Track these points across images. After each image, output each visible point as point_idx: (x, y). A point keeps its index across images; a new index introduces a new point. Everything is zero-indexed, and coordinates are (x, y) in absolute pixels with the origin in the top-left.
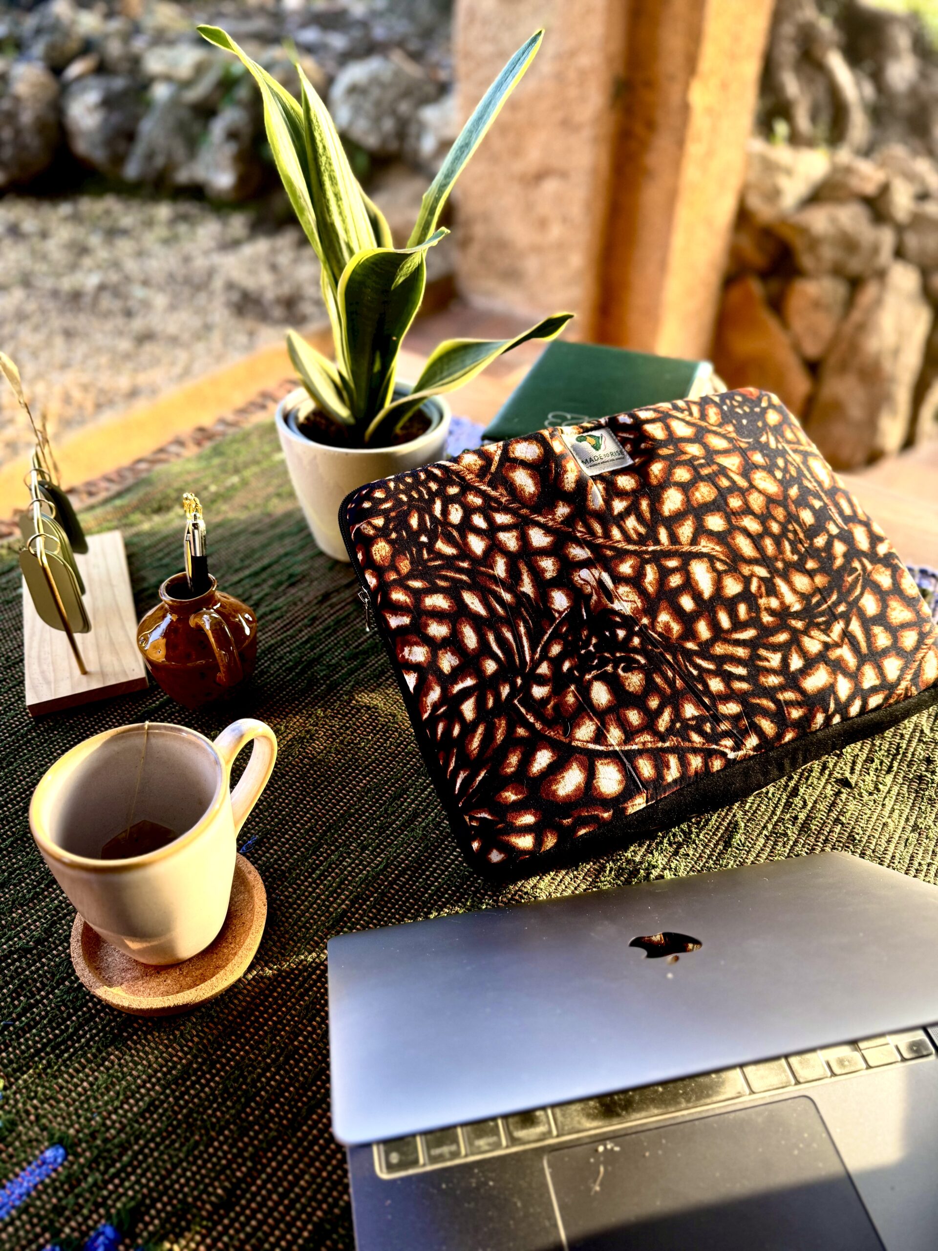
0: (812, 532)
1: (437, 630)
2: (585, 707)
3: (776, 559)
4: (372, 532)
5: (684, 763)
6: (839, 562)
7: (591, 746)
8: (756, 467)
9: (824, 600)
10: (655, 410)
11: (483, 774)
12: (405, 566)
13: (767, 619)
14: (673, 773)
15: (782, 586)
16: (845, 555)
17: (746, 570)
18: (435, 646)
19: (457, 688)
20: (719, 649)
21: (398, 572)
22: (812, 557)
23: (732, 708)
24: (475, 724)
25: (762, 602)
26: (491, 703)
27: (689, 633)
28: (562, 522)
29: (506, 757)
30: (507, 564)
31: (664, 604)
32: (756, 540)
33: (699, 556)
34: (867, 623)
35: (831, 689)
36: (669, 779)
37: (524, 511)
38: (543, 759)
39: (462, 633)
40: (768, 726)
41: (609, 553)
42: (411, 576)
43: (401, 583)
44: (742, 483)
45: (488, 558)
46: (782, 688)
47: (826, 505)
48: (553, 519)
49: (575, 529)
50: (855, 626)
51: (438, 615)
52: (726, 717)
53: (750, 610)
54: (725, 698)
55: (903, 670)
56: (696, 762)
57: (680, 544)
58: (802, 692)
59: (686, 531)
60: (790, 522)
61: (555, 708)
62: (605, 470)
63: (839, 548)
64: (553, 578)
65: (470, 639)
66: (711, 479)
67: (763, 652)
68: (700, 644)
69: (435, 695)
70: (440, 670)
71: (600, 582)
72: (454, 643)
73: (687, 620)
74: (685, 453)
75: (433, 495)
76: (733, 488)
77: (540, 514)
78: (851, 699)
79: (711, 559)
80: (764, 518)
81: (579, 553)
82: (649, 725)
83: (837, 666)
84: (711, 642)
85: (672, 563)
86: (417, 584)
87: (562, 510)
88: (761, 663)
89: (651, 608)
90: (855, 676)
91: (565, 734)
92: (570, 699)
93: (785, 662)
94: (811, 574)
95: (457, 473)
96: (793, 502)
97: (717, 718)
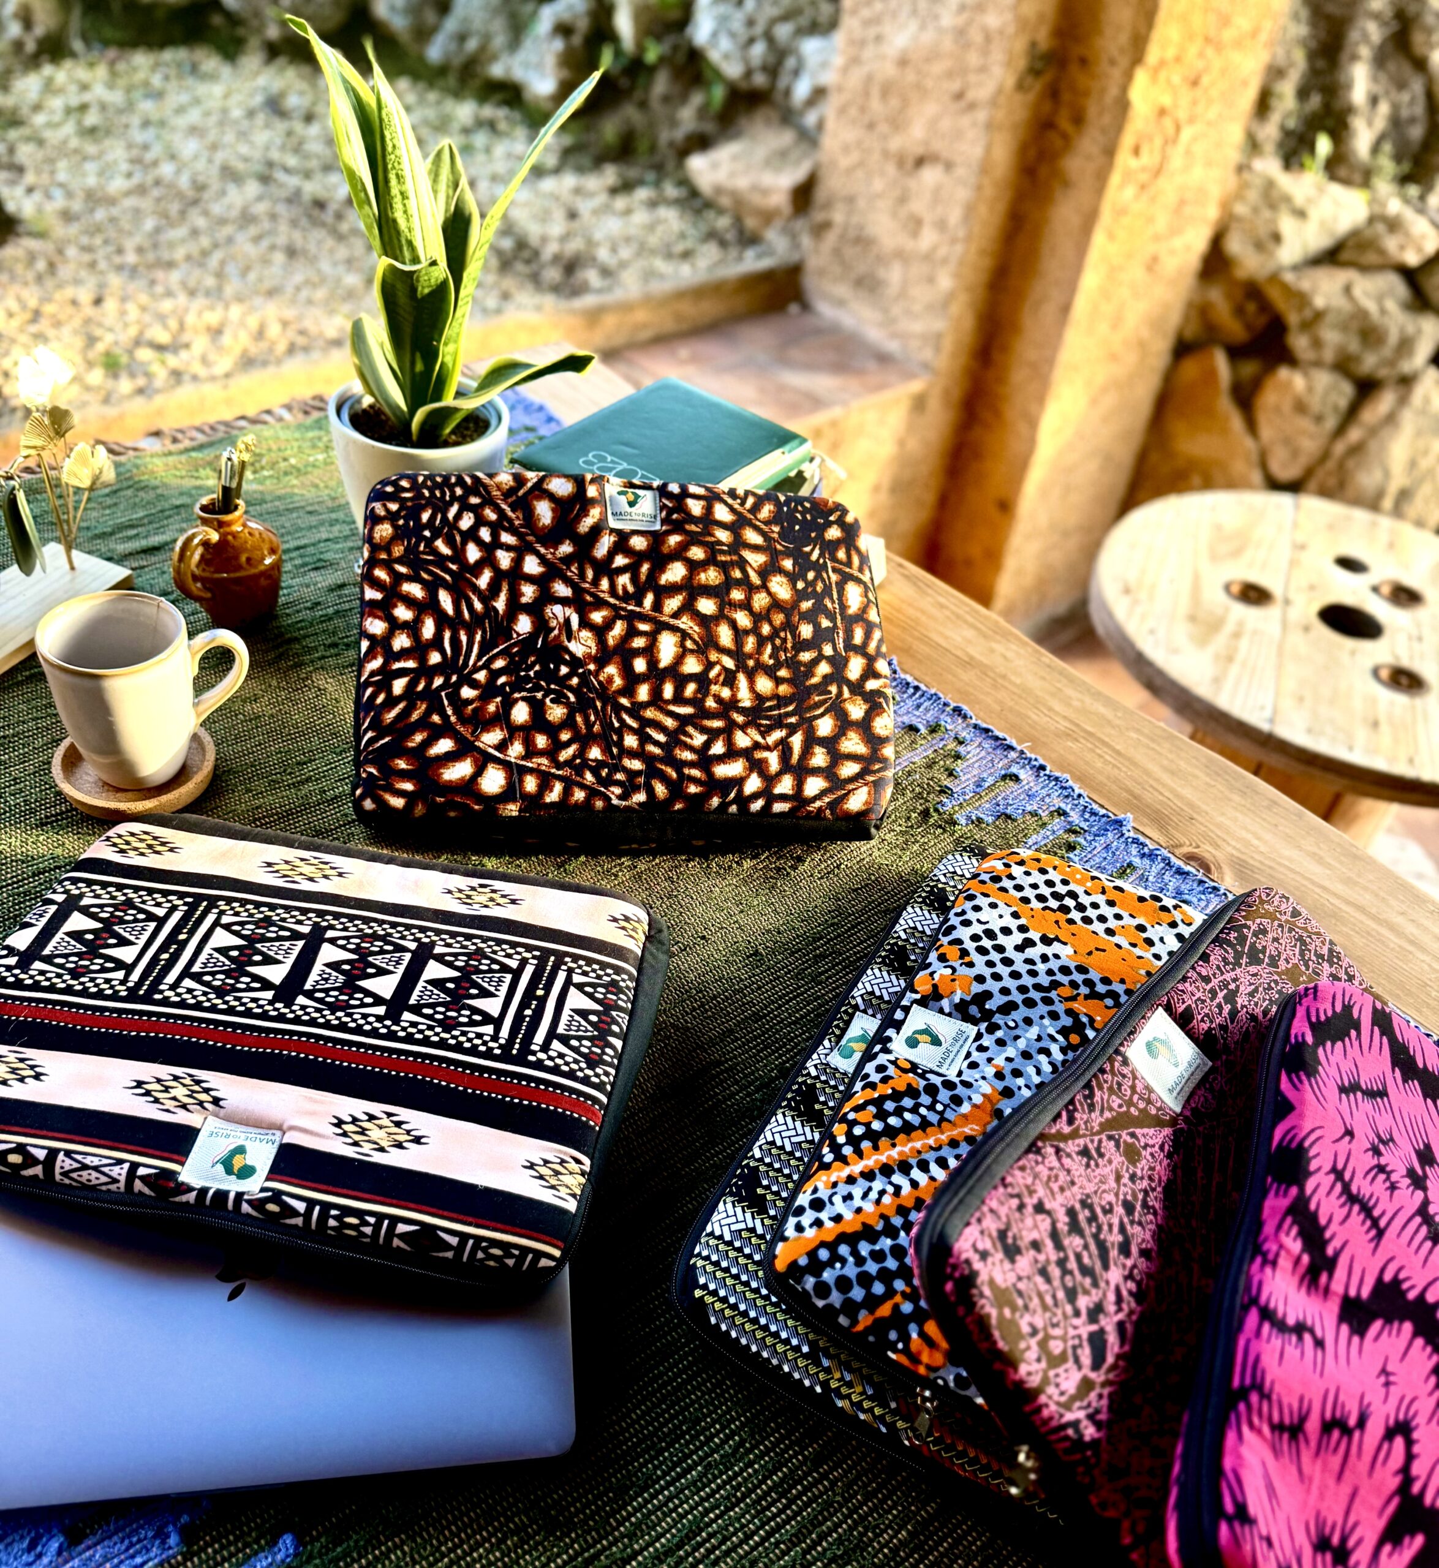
0: (802, 645)
1: (403, 613)
2: (502, 718)
3: (750, 656)
4: (383, 513)
5: (567, 792)
6: (815, 680)
7: (491, 751)
8: (781, 571)
9: (778, 707)
10: (707, 489)
11: (387, 739)
12: (398, 551)
13: (710, 703)
14: (554, 795)
15: (742, 680)
16: (825, 677)
17: (713, 656)
18: (395, 626)
19: (397, 665)
20: (650, 713)
21: (389, 553)
22: (788, 667)
23: (636, 765)
24: (398, 700)
25: (714, 688)
26: (420, 687)
27: (629, 690)
28: (560, 559)
29: (413, 734)
30: (492, 579)
31: (617, 659)
32: (739, 635)
33: (674, 629)
34: (811, 741)
35: (739, 782)
36: (548, 800)
37: (531, 538)
38: (444, 745)
39: (423, 622)
40: (660, 790)
41: (588, 598)
42: (400, 561)
43: (388, 565)
44: (755, 579)
45: (477, 569)
46: (692, 764)
47: (835, 626)
48: (553, 554)
49: (569, 568)
50: (797, 741)
51: (409, 601)
52: (625, 770)
53: (697, 691)
54: (632, 754)
55: (823, 793)
56: (579, 795)
57: (661, 612)
58: (710, 774)
59: (673, 604)
60: (784, 630)
61: (473, 710)
62: (626, 527)
63: (824, 668)
64: (527, 604)
65: (428, 629)
66: (724, 568)
67: (690, 729)
68: (633, 704)
69: (376, 664)
70: (391, 648)
71: (567, 621)
72: (413, 628)
73: (632, 680)
74: (713, 535)
75: (454, 498)
76: (745, 583)
77: (543, 545)
78: (755, 796)
79: (684, 635)
80: (758, 618)
81: (561, 589)
82: (551, 753)
83: (757, 766)
84: (645, 705)
85: (644, 627)
86: (403, 570)
87: (566, 548)
88: (683, 738)
89: (603, 657)
90: (770, 780)
91: (472, 734)
92: (492, 708)
93: (707, 745)
94: (778, 681)
95: (485, 487)
96: (800, 613)
97: (618, 767)
